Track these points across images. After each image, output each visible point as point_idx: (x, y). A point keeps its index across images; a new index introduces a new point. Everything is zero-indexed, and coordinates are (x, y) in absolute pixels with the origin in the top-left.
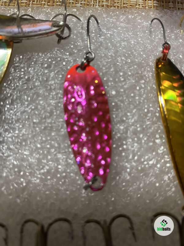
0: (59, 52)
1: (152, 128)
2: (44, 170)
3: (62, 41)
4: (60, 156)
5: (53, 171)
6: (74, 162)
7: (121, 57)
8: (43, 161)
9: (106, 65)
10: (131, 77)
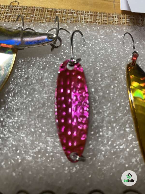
0: (52, 58)
1: (123, 119)
2: (36, 149)
3: (55, 49)
4: (48, 139)
5: (43, 151)
6: (59, 145)
7: (99, 63)
8: (35, 142)
9: (88, 68)
10: (107, 78)
